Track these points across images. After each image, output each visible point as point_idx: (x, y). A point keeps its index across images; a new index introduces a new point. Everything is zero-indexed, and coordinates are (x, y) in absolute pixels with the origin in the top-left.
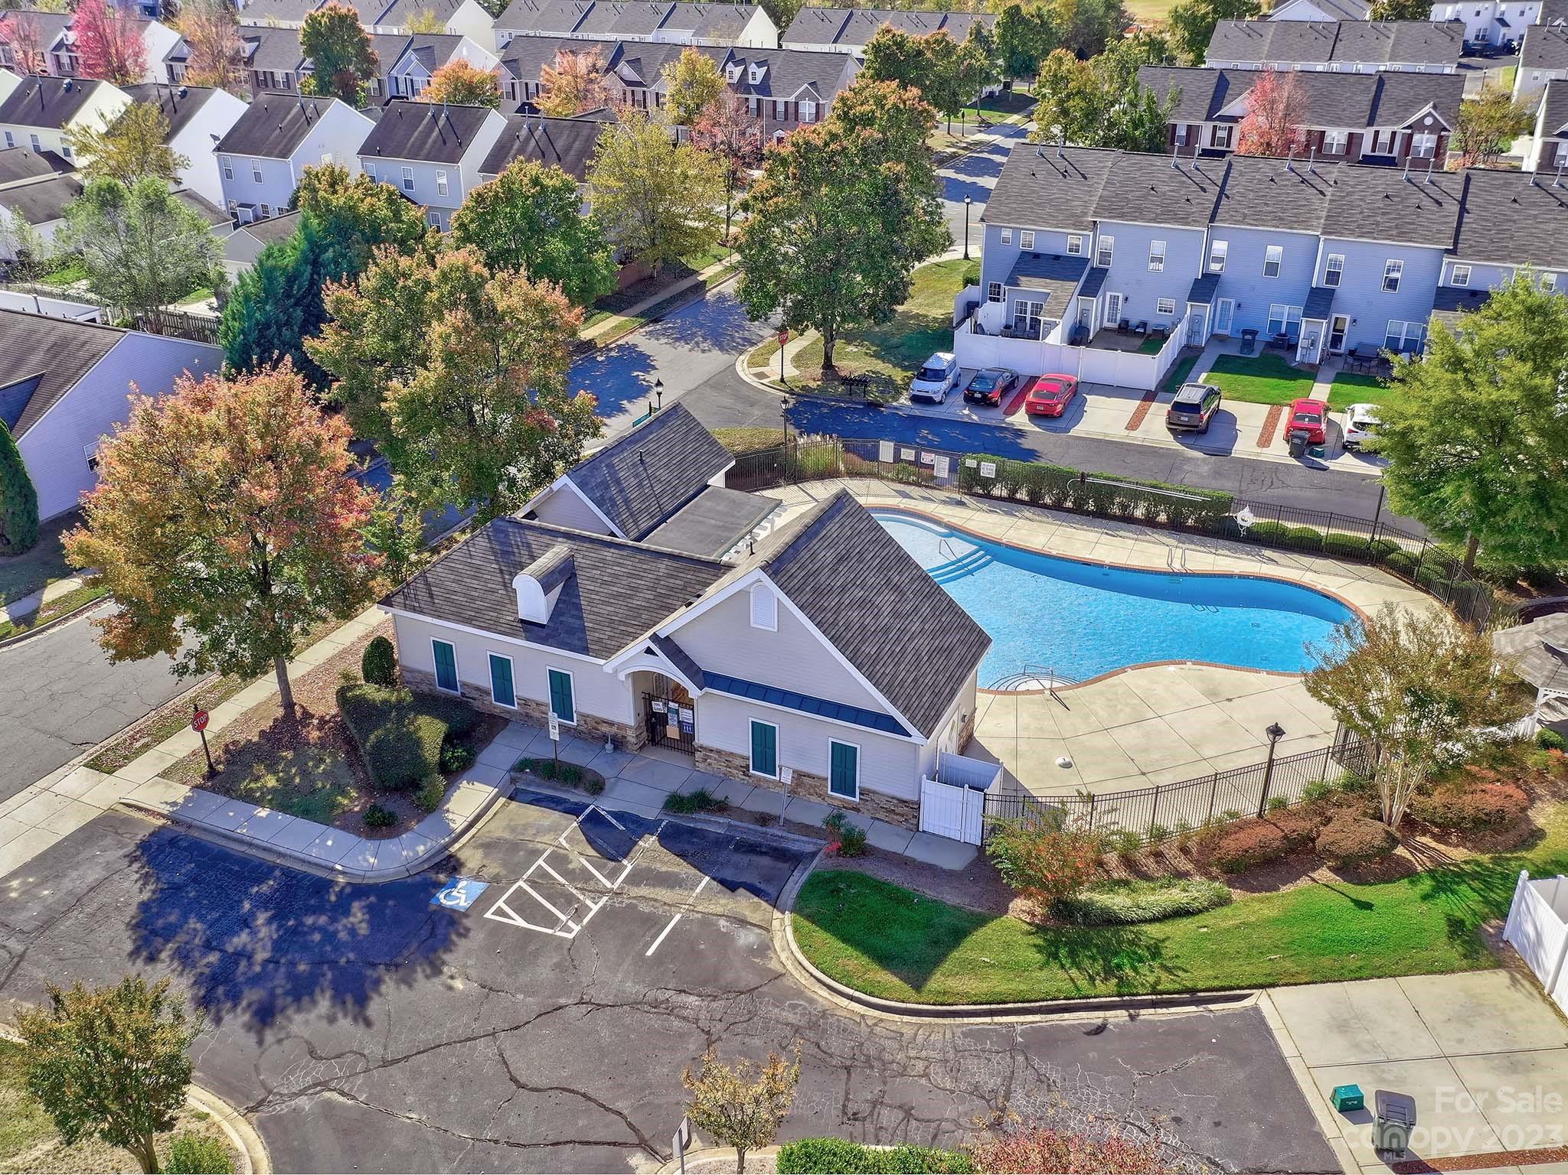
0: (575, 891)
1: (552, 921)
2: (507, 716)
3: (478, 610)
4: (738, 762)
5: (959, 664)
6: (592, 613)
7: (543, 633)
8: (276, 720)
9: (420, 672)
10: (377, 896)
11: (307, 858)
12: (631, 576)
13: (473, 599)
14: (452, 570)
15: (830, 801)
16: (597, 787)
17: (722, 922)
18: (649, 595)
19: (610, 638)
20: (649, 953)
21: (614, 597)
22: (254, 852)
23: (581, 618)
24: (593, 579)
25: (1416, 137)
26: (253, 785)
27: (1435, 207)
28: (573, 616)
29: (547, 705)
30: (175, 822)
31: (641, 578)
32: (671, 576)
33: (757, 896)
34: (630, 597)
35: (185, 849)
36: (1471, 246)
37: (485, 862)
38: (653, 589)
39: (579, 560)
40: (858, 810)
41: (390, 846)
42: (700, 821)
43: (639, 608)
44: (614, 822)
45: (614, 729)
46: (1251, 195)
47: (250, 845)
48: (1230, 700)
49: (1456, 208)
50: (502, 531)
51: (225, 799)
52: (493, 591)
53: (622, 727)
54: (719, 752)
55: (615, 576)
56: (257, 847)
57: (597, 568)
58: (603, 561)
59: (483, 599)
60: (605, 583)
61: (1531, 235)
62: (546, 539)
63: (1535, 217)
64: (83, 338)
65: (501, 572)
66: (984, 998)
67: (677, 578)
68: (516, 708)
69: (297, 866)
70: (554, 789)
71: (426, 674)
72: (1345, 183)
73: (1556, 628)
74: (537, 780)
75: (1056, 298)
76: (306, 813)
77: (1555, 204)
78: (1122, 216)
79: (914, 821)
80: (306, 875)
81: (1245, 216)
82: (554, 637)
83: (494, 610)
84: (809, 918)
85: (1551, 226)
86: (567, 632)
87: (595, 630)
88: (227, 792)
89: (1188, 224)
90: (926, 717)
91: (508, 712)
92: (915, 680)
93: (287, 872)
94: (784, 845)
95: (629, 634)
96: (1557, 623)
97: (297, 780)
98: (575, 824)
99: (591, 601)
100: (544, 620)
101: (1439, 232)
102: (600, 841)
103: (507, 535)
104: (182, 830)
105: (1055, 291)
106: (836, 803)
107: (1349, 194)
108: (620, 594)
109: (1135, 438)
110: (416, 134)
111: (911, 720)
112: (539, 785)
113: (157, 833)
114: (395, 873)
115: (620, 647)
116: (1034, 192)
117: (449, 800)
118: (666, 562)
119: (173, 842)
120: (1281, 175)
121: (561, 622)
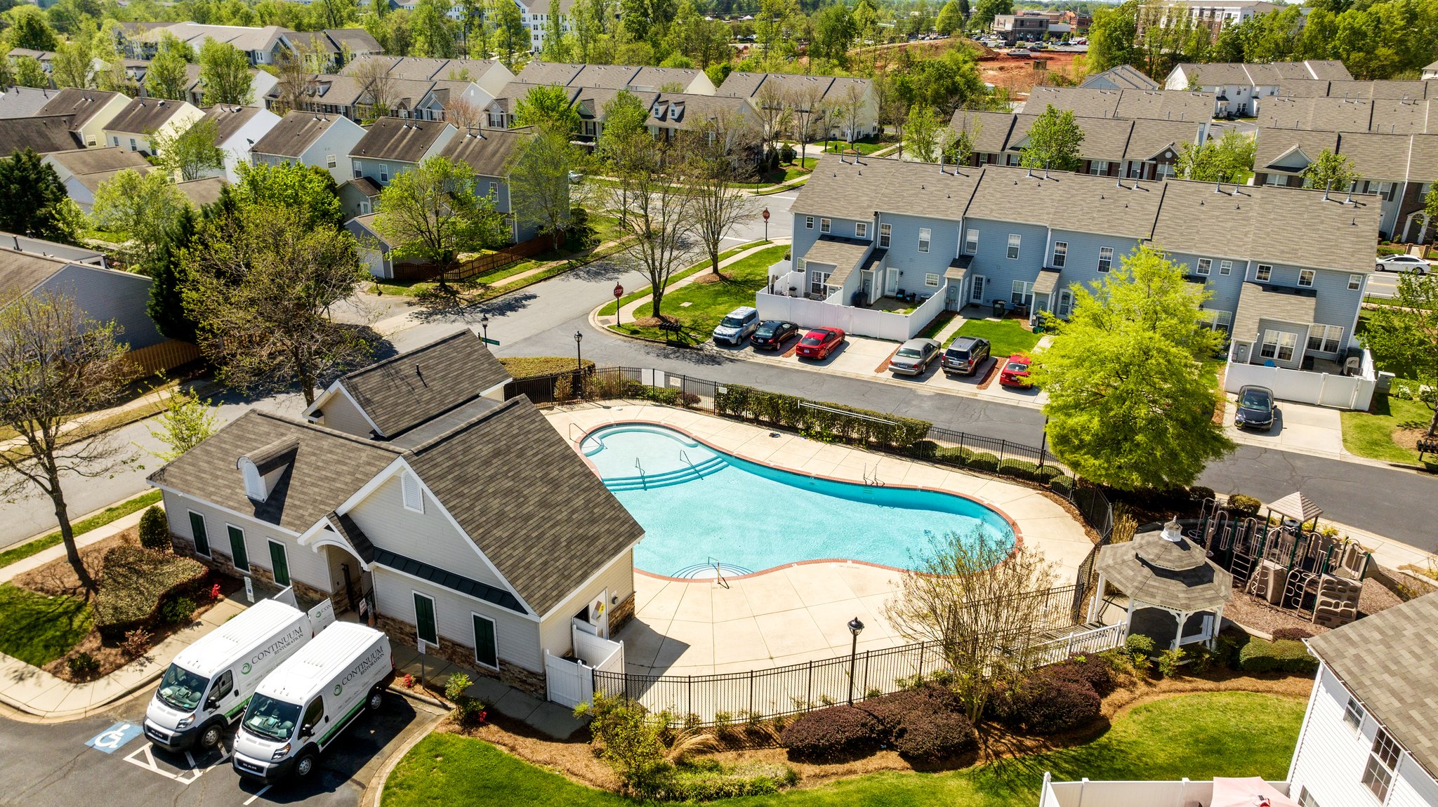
4: (408, 629)
5: (599, 552)
6: (302, 493)
7: (262, 508)
9: (183, 539)
12: (339, 462)
15: (478, 669)
19: (310, 515)
20: (248, 802)
21: (321, 479)
23: (293, 497)
24: (309, 464)
25: (1160, 166)
27: (1139, 208)
28: (286, 495)
29: (270, 572)
31: (345, 464)
32: (369, 464)
34: (334, 480)
36: (1165, 238)
38: (353, 474)
39: (303, 448)
40: (498, 678)
45: (318, 595)
46: (998, 195)
49: (1156, 208)
53: (323, 593)
55: (327, 462)
57: (314, 454)
58: (320, 449)
60: (318, 468)
62: (283, 429)
63: (1217, 217)
64: (34, 268)
68: (249, 571)
71: (187, 541)
73: (1149, 543)
75: (841, 269)
77: (1233, 208)
78: (897, 208)
79: (542, 692)
81: (994, 211)
82: (268, 512)
83: (230, 488)
85: (1229, 225)
86: (279, 508)
87: (300, 508)
89: (947, 216)
90: (545, 598)
92: (545, 563)
94: (420, 707)
96: (1151, 539)
99: (303, 484)
100: (264, 498)
101: (1141, 226)
103: (254, 425)
105: (841, 264)
106: (482, 671)
107: (1073, 196)
108: (327, 478)
109: (881, 379)
110: (393, 140)
111: (527, 599)
116: (834, 189)
120: (1023, 180)
121: (277, 500)
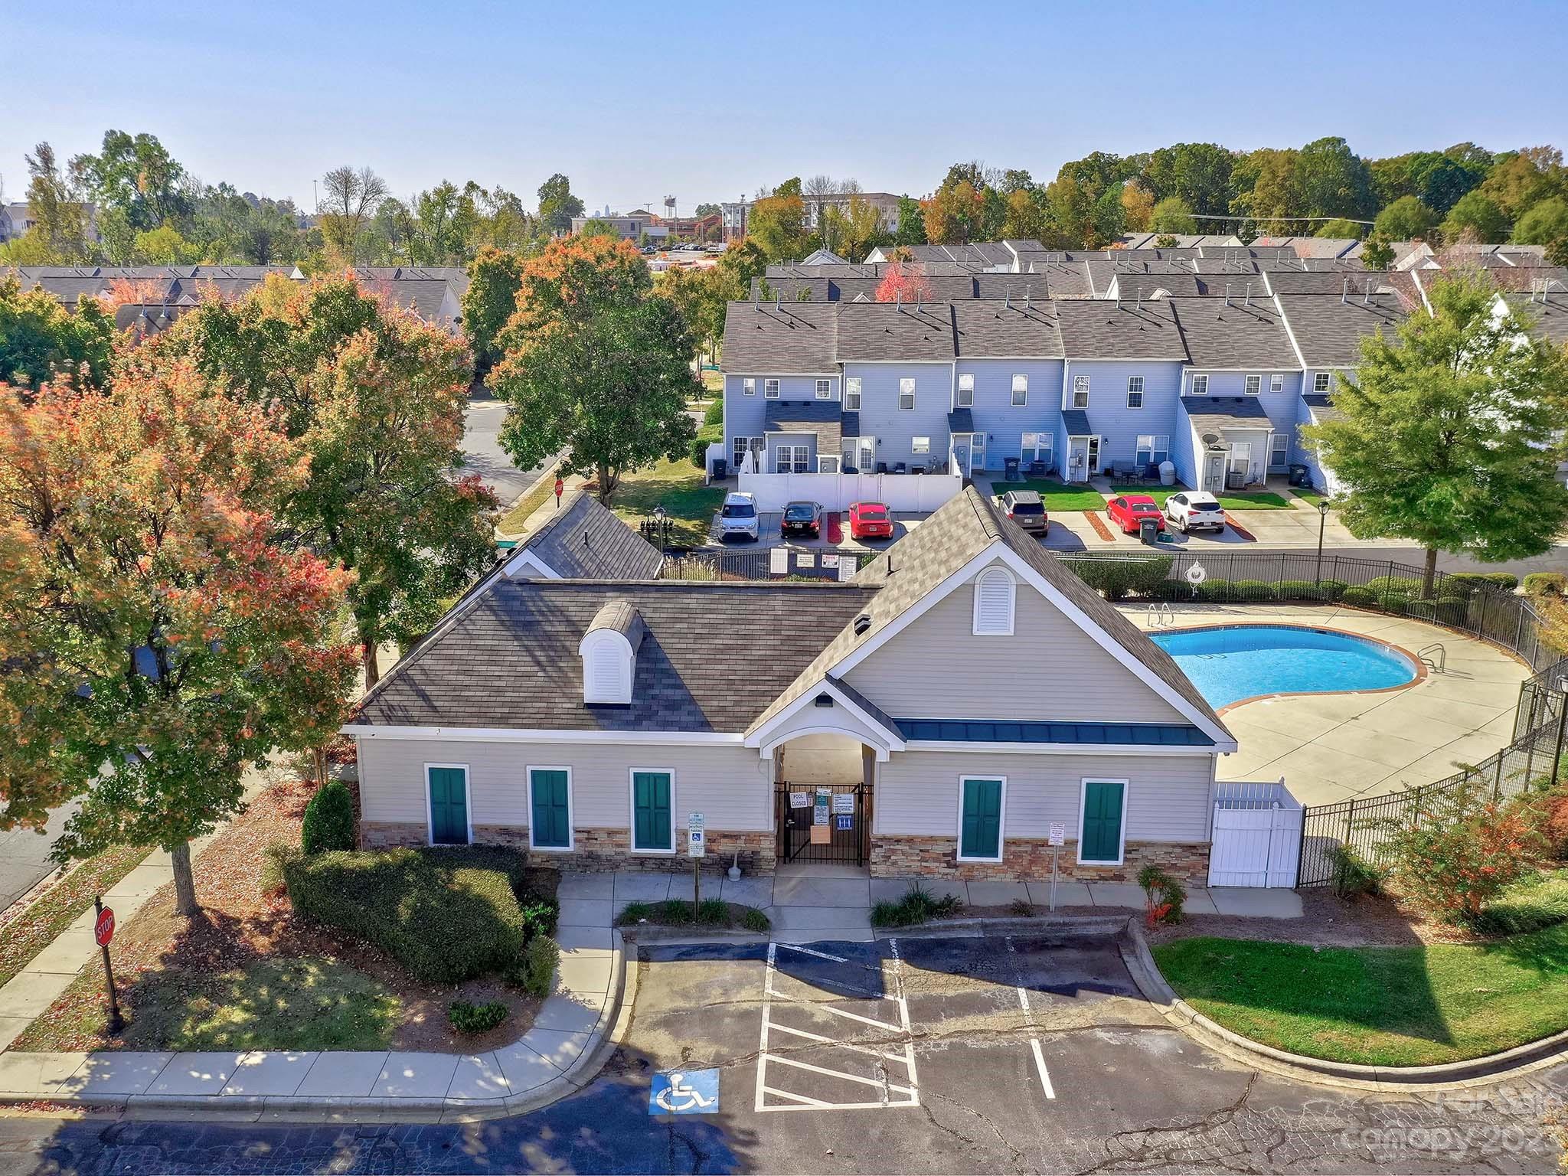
0: (856, 1048)
1: (871, 1094)
2: (556, 865)
3: (513, 704)
4: (941, 849)
6: (693, 677)
7: (631, 716)
8: (178, 937)
9: (400, 826)
10: (553, 1128)
11: (386, 1102)
13: (499, 691)
14: (451, 659)
16: (758, 921)
17: (1100, 1034)
18: (772, 641)
19: (737, 703)
20: (1050, 1093)
21: (722, 651)
22: (276, 1117)
23: (682, 686)
24: (681, 635)
26: (204, 1026)
27: (1156, 328)
28: (669, 686)
29: (626, 832)
30: (92, 1107)
31: (752, 622)
32: (794, 613)
33: (1111, 993)
34: (745, 647)
35: (140, 1142)
36: (1202, 358)
37: (683, 1044)
38: (776, 632)
39: (649, 614)
40: (1122, 878)
41: (513, 1054)
42: (938, 929)
43: (763, 659)
44: (823, 955)
45: (741, 844)
46: (984, 331)
47: (263, 1108)
48: (1356, 718)
49: (1175, 328)
50: (514, 598)
51: (163, 1057)
52: (528, 676)
53: (751, 837)
54: (910, 840)
55: (713, 625)
56: (278, 1108)
57: (681, 620)
58: (685, 609)
59: (515, 689)
60: (699, 637)
61: (1248, 344)
62: (588, 597)
63: (1244, 330)
65: (527, 649)
66: (1531, 1033)
67: (804, 613)
68: (571, 848)
69: (374, 1120)
70: (702, 935)
72: (1067, 314)
74: (666, 929)
75: (825, 437)
76: (334, 1041)
77: (1255, 320)
78: (867, 356)
79: (1202, 875)
80: (401, 1129)
81: (986, 348)
82: (649, 718)
83: (541, 699)
84: (1214, 997)
86: (667, 708)
87: (711, 698)
88: (162, 1044)
89: (936, 359)
91: (558, 858)
93: (361, 1134)
94: (1073, 932)
95: (764, 694)
97: (281, 1004)
98: (769, 970)
99: (688, 664)
100: (626, 698)
101: (1170, 347)
102: (829, 982)
103: (523, 603)
104: (113, 1117)
105: (821, 431)
106: (1089, 874)
107: (1075, 323)
108: (727, 649)
112: (672, 936)
113: (66, 1130)
114: (556, 1090)
115: (757, 713)
116: (767, 343)
117: (559, 980)
118: (780, 597)
119: (109, 1136)
120: (1002, 312)
121: (654, 697)
